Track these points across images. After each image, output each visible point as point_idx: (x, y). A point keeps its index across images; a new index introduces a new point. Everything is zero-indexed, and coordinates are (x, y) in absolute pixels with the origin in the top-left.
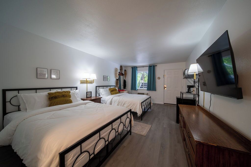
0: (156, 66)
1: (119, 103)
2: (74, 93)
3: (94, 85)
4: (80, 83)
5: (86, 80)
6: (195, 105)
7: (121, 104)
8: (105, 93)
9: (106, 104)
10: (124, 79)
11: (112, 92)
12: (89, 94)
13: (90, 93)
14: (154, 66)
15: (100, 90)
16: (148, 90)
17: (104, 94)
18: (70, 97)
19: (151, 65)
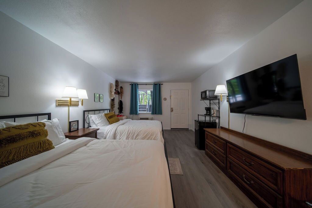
0: (162, 84)
1: (129, 135)
2: (51, 127)
3: (80, 108)
4: (56, 106)
5: (70, 99)
6: (216, 128)
7: (133, 136)
8: (100, 122)
9: (105, 138)
10: (120, 99)
11: (111, 119)
12: (74, 125)
13: (76, 123)
14: (160, 84)
15: (91, 117)
16: (153, 113)
17: (98, 123)
18: (46, 135)
19: (156, 82)
